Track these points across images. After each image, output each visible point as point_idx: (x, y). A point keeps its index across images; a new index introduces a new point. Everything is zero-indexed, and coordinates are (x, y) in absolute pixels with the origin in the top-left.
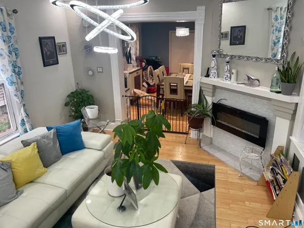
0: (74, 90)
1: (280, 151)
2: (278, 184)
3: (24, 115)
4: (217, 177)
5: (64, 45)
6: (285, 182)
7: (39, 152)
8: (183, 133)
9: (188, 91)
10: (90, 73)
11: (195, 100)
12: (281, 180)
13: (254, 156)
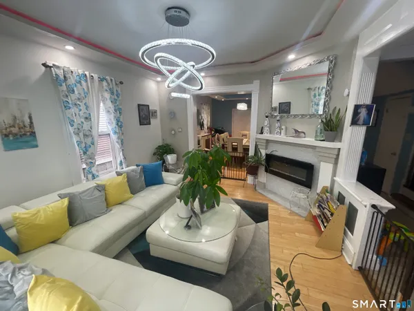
0: (161, 144)
1: (325, 190)
2: (325, 218)
3: (122, 157)
4: (270, 212)
5: (156, 112)
6: (332, 215)
7: (128, 181)
8: (241, 180)
9: (246, 150)
10: (173, 132)
11: (251, 153)
12: (329, 214)
13: (302, 195)
